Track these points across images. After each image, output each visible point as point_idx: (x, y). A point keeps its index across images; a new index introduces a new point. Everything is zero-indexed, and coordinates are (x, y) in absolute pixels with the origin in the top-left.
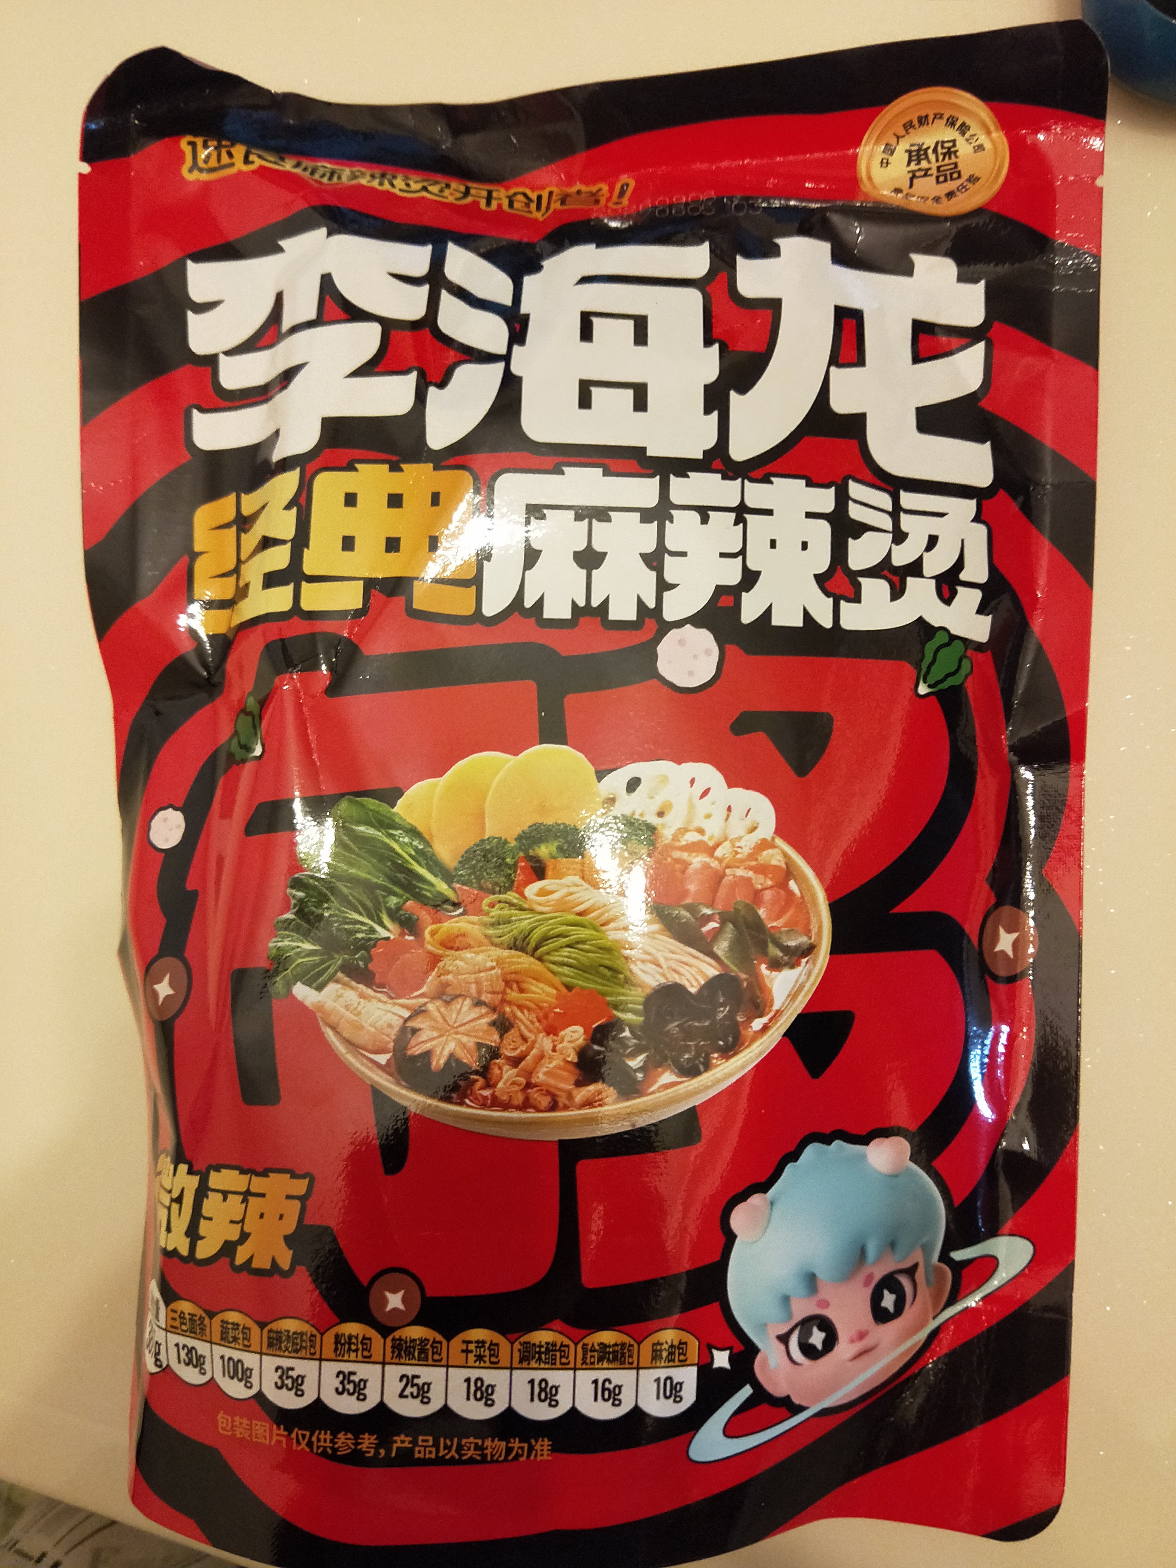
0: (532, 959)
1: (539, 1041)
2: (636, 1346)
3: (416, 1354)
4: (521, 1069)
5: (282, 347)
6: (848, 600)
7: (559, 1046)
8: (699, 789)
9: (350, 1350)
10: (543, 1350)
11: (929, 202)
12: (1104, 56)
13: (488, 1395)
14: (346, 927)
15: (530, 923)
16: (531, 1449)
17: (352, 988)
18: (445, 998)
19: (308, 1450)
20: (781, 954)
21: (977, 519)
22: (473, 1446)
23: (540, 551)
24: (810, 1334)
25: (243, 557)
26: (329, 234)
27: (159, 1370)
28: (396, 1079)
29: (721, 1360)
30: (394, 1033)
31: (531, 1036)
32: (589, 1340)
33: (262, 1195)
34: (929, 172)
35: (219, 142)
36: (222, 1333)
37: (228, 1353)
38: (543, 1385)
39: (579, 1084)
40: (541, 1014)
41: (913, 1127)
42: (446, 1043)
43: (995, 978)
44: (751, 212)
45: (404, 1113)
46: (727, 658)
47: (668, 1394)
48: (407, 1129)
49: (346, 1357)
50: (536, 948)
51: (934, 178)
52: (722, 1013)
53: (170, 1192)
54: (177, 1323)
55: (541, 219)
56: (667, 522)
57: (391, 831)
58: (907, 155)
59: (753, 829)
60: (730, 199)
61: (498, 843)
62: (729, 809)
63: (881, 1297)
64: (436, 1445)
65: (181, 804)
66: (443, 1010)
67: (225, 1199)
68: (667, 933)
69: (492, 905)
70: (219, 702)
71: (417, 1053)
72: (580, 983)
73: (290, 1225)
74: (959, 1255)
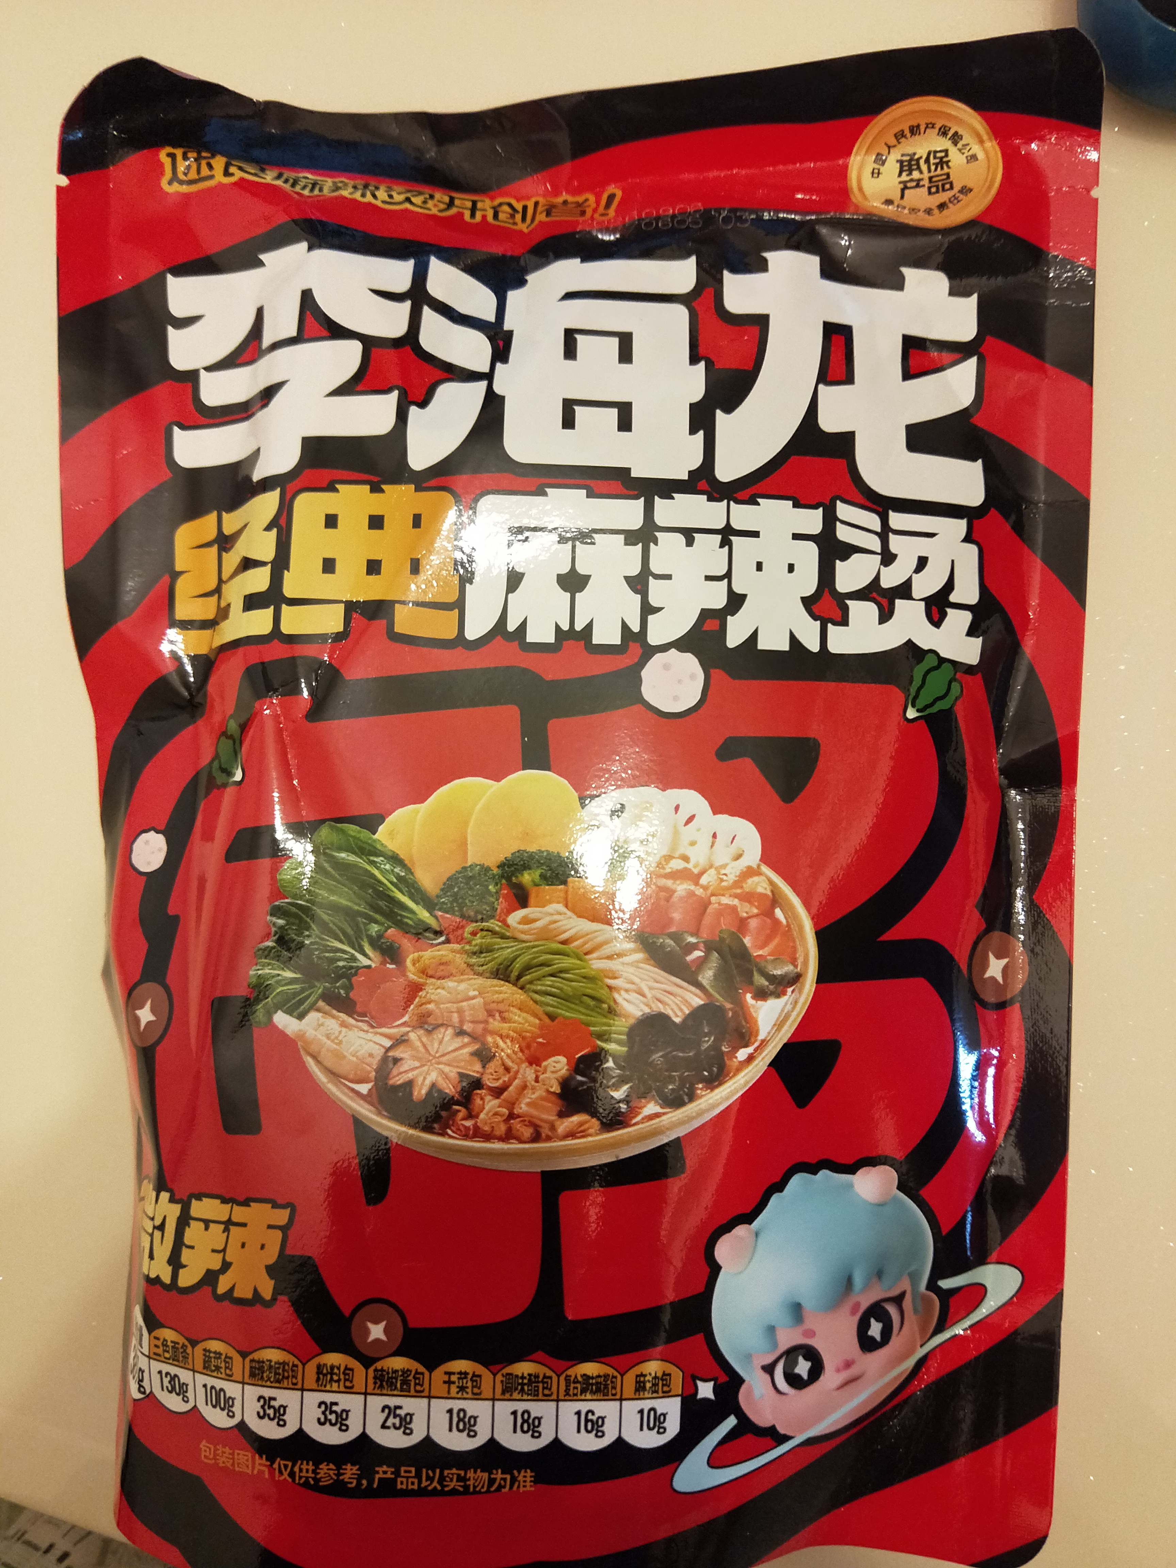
0: (515, 988)
1: (521, 1071)
2: (619, 1377)
3: (399, 1385)
4: (504, 1100)
5: (263, 363)
6: (835, 624)
7: (542, 1077)
8: (683, 815)
9: (332, 1380)
10: (526, 1381)
11: (921, 214)
12: (1098, 64)
13: (470, 1426)
14: (327, 955)
15: (513, 952)
16: (514, 1480)
17: (333, 1017)
18: (426, 1026)
19: (290, 1480)
20: (767, 983)
21: (967, 539)
22: (455, 1477)
23: (523, 575)
24: (796, 1363)
25: (225, 577)
26: (310, 248)
27: (142, 1396)
28: (377, 1108)
29: (706, 1390)
30: (375, 1063)
31: (514, 1067)
32: (571, 1372)
33: (244, 1225)
34: (921, 183)
35: (199, 153)
36: (205, 1362)
37: (211, 1381)
38: (526, 1416)
39: (562, 1115)
40: (524, 1044)
41: (899, 1155)
42: (428, 1073)
43: (983, 1004)
44: (738, 224)
45: (386, 1144)
46: (712, 681)
47: (652, 1425)
48: (389, 1158)
49: (328, 1388)
50: (519, 977)
51: (925, 190)
52: (707, 1042)
53: (152, 1219)
54: (160, 1351)
55: (526, 231)
56: (652, 544)
57: (372, 858)
58: (898, 165)
59: (738, 857)
60: (718, 211)
61: (480, 871)
62: (714, 836)
63: (868, 1326)
64: (418, 1475)
65: (162, 828)
66: (424, 1039)
67: (207, 1229)
68: (652, 962)
69: (474, 934)
70: (200, 723)
71: (399, 1083)
72: (563, 1012)
73: (271, 1256)
74: (946, 1284)
